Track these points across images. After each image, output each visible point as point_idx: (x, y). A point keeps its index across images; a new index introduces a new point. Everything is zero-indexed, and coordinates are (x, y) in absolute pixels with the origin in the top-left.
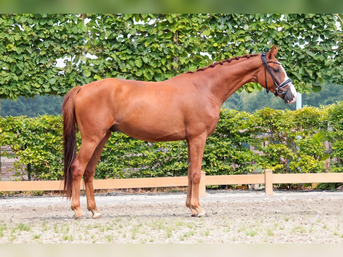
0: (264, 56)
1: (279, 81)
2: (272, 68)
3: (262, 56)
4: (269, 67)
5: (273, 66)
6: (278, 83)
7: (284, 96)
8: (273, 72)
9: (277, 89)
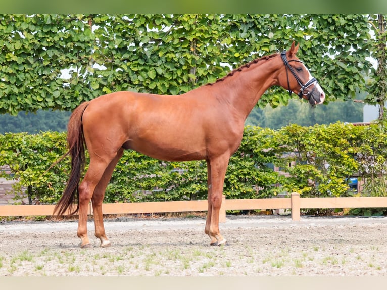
0: (284, 54)
1: (303, 80)
2: (294, 67)
3: (282, 55)
4: (291, 66)
5: (295, 65)
6: (302, 83)
7: (310, 97)
8: (296, 72)
9: (301, 89)
